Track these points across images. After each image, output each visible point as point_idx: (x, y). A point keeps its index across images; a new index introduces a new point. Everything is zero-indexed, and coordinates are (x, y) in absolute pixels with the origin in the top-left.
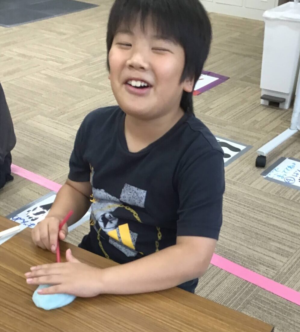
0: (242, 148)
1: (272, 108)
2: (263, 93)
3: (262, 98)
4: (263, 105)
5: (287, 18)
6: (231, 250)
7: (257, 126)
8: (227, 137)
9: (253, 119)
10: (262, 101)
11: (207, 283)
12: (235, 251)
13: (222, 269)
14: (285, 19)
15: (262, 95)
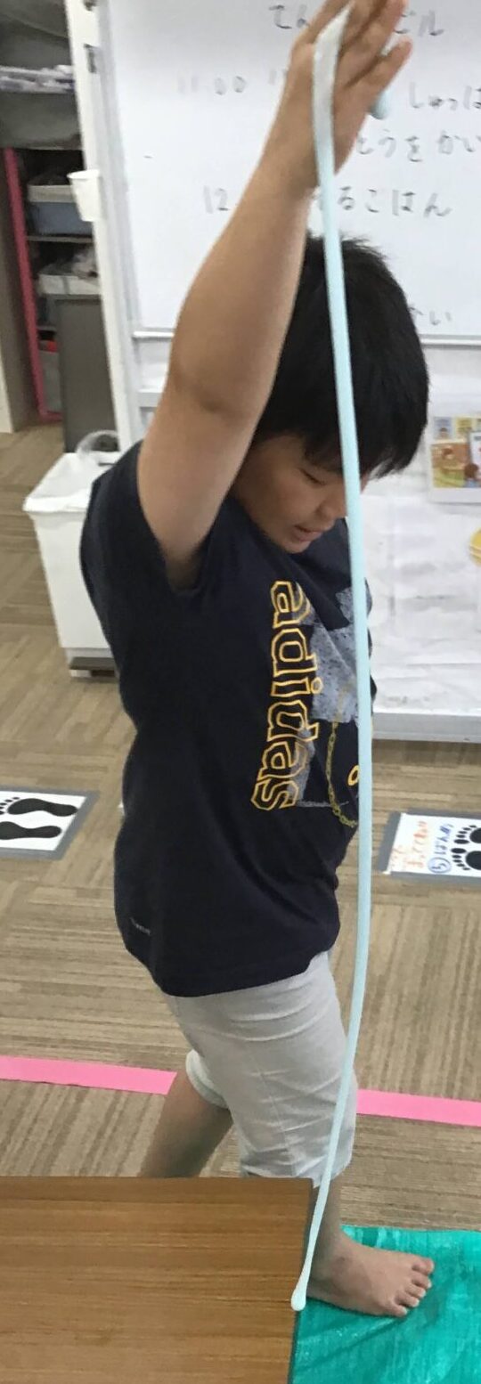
0: (77, 801)
1: (101, 682)
2: (70, 656)
3: (74, 667)
4: (79, 680)
5: (79, 508)
6: (152, 1047)
7: (88, 737)
8: (30, 783)
9: (71, 722)
10: (74, 673)
11: (135, 1134)
12: (161, 1045)
13: (151, 1094)
14: (75, 511)
15: (69, 661)
